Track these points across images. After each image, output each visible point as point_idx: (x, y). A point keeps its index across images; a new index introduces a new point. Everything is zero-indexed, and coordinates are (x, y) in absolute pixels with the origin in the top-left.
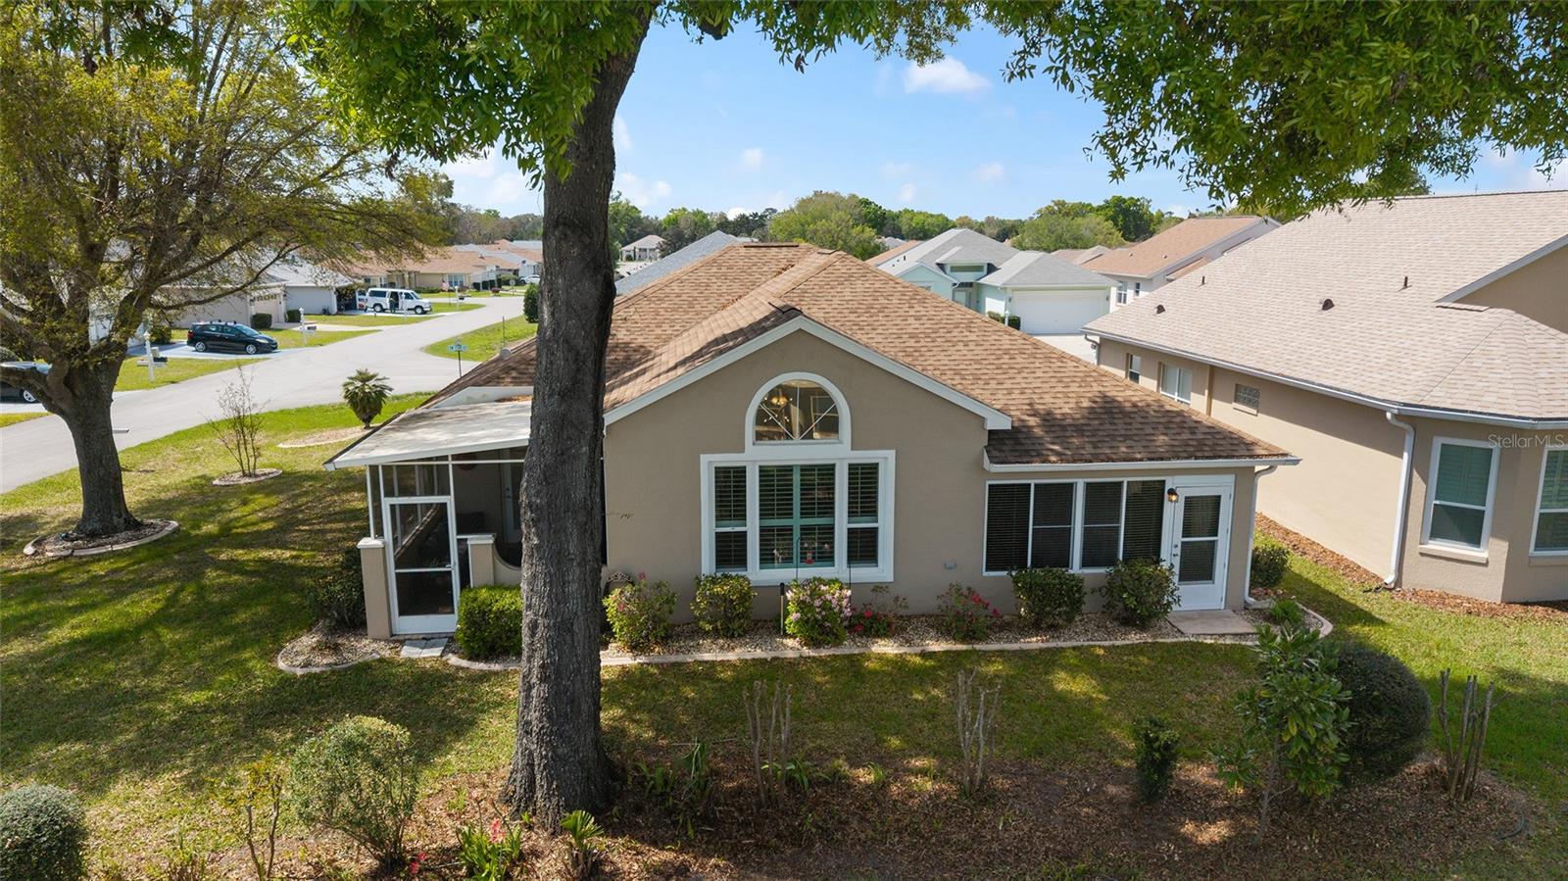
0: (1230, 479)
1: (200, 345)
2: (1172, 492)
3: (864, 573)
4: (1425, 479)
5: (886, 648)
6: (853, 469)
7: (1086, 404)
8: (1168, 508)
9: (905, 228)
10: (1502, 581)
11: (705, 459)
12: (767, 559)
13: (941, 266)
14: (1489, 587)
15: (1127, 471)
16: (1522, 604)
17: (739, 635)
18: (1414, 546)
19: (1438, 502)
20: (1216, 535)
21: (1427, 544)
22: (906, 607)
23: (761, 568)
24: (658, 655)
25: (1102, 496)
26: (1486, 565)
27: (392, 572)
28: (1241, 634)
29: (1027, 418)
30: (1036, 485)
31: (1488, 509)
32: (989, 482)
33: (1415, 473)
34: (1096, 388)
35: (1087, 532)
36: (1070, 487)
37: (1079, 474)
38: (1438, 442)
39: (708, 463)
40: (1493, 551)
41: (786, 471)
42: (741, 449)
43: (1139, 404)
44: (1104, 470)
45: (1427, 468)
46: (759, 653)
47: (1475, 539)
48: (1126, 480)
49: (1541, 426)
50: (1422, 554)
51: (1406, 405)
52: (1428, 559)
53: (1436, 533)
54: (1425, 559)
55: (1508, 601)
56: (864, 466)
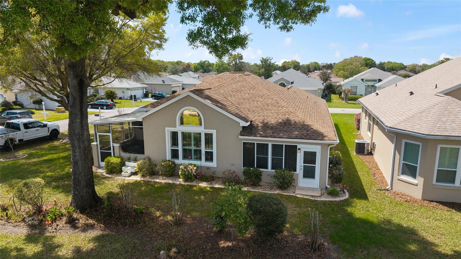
0: (320, 147)
1: (153, 98)
2: (299, 149)
3: (209, 164)
4: (400, 154)
5: (203, 185)
6: (206, 135)
7: (280, 121)
8: (298, 154)
9: (386, 68)
10: (422, 192)
11: (167, 129)
12: (185, 157)
13: (362, 80)
14: (417, 193)
15: (284, 141)
16: (429, 201)
17: (169, 176)
18: (396, 177)
19: (403, 162)
20: (315, 164)
21: (400, 176)
22: (215, 174)
23: (183, 160)
24: (148, 179)
25: (277, 148)
26: (417, 185)
27: (99, 151)
28: (314, 196)
29: (259, 124)
30: (257, 144)
31: (418, 166)
32: (243, 141)
33: (396, 152)
34: (287, 116)
35: (273, 159)
36: (267, 145)
37: (270, 141)
38: (404, 141)
39: (168, 131)
40: (419, 181)
41: (190, 134)
42: (176, 127)
43: (297, 122)
44: (278, 141)
45: (401, 150)
46: (170, 182)
47: (414, 176)
48: (284, 144)
49: (428, 137)
50: (398, 180)
51: (390, 127)
52: (400, 181)
53: (403, 173)
54: (399, 181)
55: (424, 199)
56: (208, 134)
